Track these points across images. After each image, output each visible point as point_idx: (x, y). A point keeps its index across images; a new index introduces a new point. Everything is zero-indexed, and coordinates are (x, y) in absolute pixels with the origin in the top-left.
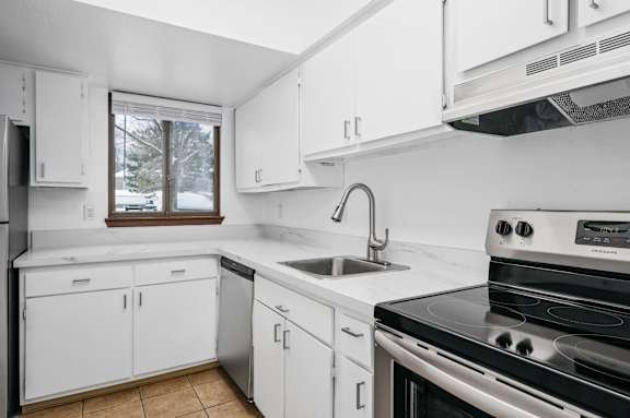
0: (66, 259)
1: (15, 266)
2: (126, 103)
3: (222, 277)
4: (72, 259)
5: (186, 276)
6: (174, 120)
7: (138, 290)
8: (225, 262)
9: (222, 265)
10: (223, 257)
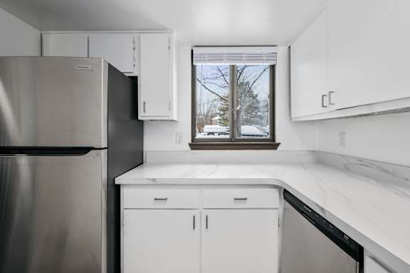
0: (149, 179)
1: (116, 183)
2: (203, 54)
3: (285, 209)
4: (154, 180)
5: (248, 204)
6: (238, 64)
7: (205, 213)
8: (288, 196)
9: (285, 198)
10: (285, 190)
